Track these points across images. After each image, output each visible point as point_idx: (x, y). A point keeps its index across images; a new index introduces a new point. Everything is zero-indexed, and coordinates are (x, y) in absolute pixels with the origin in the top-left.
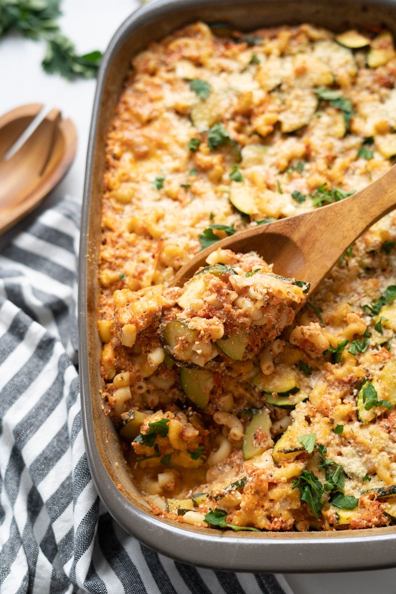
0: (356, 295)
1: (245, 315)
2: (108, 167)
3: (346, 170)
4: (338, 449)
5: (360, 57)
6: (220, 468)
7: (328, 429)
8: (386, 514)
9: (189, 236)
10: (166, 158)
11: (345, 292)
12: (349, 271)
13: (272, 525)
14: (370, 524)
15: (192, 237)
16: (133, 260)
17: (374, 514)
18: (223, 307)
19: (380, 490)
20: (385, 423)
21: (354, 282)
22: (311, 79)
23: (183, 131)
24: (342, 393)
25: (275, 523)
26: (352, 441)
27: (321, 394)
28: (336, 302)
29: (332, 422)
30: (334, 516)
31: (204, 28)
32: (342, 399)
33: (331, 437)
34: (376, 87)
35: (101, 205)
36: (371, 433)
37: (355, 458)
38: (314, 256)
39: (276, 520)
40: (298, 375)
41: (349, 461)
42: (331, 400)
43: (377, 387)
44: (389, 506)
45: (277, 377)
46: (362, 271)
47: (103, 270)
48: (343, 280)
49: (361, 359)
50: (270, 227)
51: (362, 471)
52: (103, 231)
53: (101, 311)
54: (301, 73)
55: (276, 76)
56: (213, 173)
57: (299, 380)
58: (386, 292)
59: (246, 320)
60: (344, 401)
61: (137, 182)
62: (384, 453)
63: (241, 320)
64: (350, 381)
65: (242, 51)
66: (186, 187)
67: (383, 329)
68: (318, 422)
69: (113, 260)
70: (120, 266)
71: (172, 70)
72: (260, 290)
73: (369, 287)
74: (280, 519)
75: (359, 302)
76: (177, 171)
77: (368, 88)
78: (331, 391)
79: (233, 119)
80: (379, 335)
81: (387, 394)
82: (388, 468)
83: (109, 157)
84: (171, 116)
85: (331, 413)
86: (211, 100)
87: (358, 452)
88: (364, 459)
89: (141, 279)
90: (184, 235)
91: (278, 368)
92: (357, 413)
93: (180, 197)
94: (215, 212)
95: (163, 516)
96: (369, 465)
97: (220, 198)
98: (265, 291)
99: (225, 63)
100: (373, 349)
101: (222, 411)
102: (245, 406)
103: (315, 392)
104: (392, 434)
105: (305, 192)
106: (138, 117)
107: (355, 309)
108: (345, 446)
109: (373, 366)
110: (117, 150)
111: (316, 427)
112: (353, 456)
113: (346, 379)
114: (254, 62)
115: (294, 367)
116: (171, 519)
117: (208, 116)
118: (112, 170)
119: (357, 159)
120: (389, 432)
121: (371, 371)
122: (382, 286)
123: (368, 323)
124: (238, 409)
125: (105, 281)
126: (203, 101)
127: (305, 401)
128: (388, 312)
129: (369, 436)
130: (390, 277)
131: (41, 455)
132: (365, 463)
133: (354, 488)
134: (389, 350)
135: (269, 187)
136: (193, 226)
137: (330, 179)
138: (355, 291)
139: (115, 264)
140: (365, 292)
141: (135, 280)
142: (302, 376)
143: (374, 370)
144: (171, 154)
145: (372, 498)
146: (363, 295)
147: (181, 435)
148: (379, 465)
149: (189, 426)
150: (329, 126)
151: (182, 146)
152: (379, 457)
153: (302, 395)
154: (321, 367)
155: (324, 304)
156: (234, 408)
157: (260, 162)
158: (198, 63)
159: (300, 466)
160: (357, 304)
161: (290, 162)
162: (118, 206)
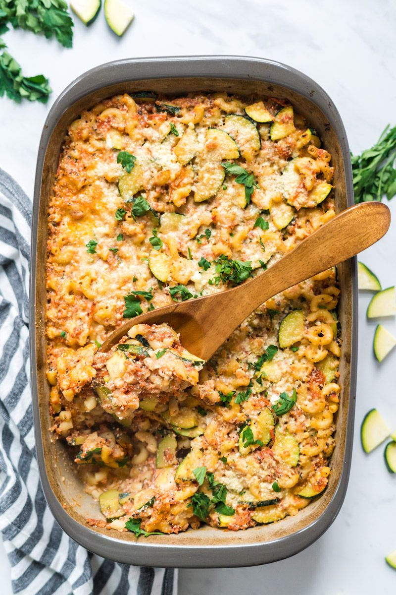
0: (244, 353)
1: (156, 388)
2: (50, 233)
3: (245, 239)
4: (223, 472)
5: (264, 130)
6: (140, 468)
7: (215, 458)
8: (253, 520)
9: (116, 298)
10: (98, 222)
11: (236, 351)
12: (240, 331)
13: (173, 531)
14: (242, 528)
15: (118, 298)
16: (72, 319)
17: (245, 521)
18: (139, 383)
19: (250, 503)
20: (257, 455)
21: (243, 342)
22: (221, 154)
23: (112, 199)
24: (229, 430)
25: (175, 529)
26: (233, 467)
27: (212, 432)
28: (229, 358)
29: (220, 453)
30: (217, 520)
31: (129, 100)
32: (228, 434)
33: (218, 465)
34: (276, 158)
35: (46, 269)
36: (247, 463)
37: (235, 479)
38: (211, 333)
39: (175, 527)
40: (197, 415)
41: (230, 481)
42: (220, 437)
43: (254, 429)
44: (256, 514)
45: (181, 417)
46: (251, 330)
47: (48, 326)
48: (235, 342)
49: (244, 405)
50: (178, 308)
51: (239, 488)
52: (48, 291)
53: (48, 361)
54: (212, 148)
55: (191, 150)
56: (136, 240)
57: (197, 420)
58: (267, 350)
59: (156, 391)
60: (230, 435)
61: (75, 245)
62: (256, 477)
63: (152, 392)
64: (235, 423)
65: (163, 120)
66: (114, 251)
67: (262, 380)
68: (210, 454)
69: (56, 320)
70: (62, 325)
71: (102, 140)
72: (167, 372)
73: (254, 347)
74: (178, 527)
75: (246, 359)
76: (107, 235)
77: (269, 160)
78: (221, 429)
79: (154, 188)
80: (260, 385)
81: (260, 436)
82: (258, 487)
83: (50, 225)
84: (102, 184)
85: (219, 447)
86: (135, 172)
87: (237, 475)
88: (241, 480)
89: (78, 338)
90: (112, 297)
91: (182, 410)
92: (238, 448)
93: (110, 260)
94: (138, 276)
95: (96, 526)
96: (245, 484)
97: (141, 263)
98: (170, 373)
99: (148, 132)
100: (254, 396)
101: (141, 431)
102: (159, 427)
103: (208, 432)
104: (262, 464)
105: (210, 259)
106: (74, 183)
107: (242, 365)
108: (228, 470)
109: (252, 413)
110: (56, 217)
111: (208, 457)
112: (234, 477)
113: (232, 422)
114: (173, 132)
115: (194, 409)
116: (102, 527)
117: (132, 187)
118: (54, 236)
119: (254, 228)
120: (260, 463)
121: (251, 417)
122: (265, 344)
123: (252, 377)
124: (153, 429)
125: (51, 336)
126: (129, 172)
127: (201, 436)
128: (268, 367)
129: (246, 465)
130: (272, 336)
131: (11, 392)
132: (242, 483)
133: (233, 499)
134: (266, 396)
135: (181, 254)
136: (119, 289)
137: (231, 247)
138: (243, 349)
139: (58, 323)
140: (251, 350)
141: (74, 339)
142: (200, 417)
143: (253, 415)
144: (102, 220)
145: (244, 509)
146: (249, 353)
147: (111, 455)
148: (251, 485)
149: (116, 448)
150: (234, 197)
151: (111, 213)
152: (252, 480)
153: (199, 431)
154: (213, 411)
155: (220, 360)
156: (151, 428)
157: (175, 228)
158: (124, 133)
159: (194, 489)
160: (244, 361)
161: (199, 229)
162: (59, 268)
